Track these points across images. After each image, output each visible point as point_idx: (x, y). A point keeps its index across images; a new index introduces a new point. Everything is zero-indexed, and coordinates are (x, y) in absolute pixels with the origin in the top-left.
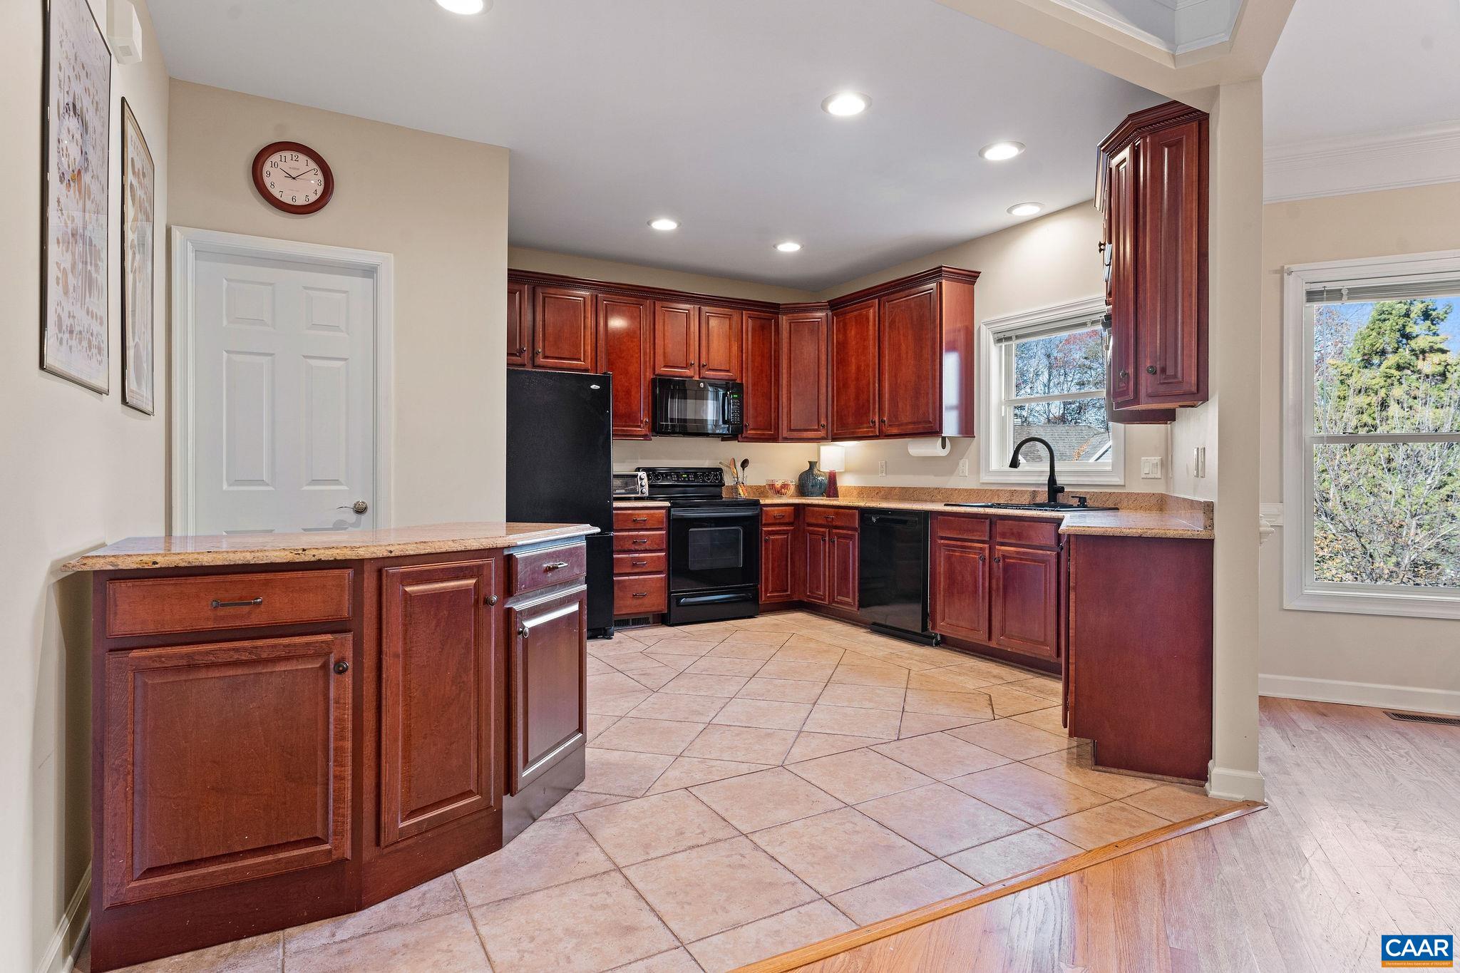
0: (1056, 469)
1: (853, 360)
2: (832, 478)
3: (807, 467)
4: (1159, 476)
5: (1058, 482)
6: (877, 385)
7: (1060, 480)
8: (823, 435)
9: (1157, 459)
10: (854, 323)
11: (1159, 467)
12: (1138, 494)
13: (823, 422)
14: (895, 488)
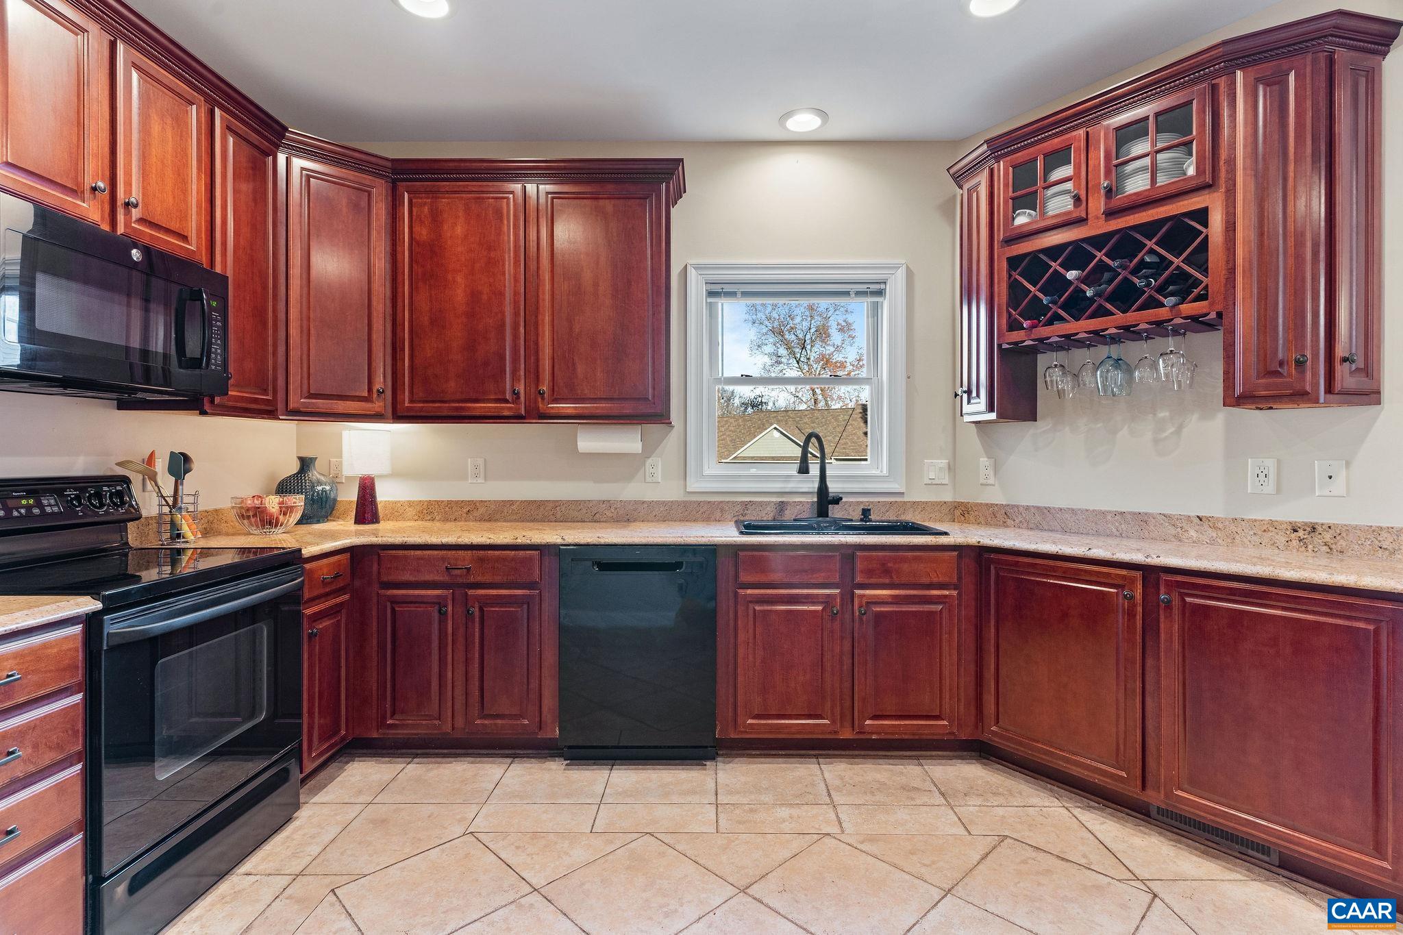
0: (829, 472)
1: (460, 279)
2: (367, 489)
3: (294, 468)
4: (946, 481)
5: (830, 490)
6: (522, 330)
7: (833, 487)
8: (379, 410)
9: (943, 462)
10: (461, 214)
11: (947, 472)
12: (927, 503)
13: (379, 384)
14: (512, 503)
